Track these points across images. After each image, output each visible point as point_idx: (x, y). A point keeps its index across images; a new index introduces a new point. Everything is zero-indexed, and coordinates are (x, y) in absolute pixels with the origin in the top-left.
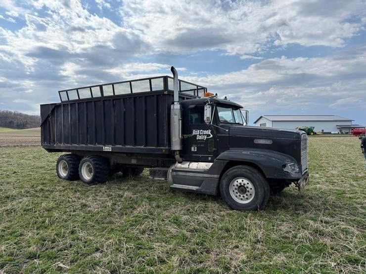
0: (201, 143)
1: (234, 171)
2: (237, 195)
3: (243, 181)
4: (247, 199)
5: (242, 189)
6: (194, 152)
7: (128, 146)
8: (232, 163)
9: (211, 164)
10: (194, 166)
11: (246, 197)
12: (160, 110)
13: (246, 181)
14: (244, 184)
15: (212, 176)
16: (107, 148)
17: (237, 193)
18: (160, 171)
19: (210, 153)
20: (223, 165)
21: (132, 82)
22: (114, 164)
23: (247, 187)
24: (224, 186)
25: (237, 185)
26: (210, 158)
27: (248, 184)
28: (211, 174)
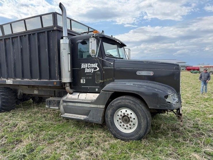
0: (89, 76)
1: (118, 101)
2: (121, 124)
3: (126, 111)
4: (130, 128)
5: (126, 119)
6: (83, 84)
7: (26, 80)
8: (116, 94)
9: (98, 94)
10: (83, 96)
11: (129, 126)
12: (51, 45)
13: (129, 112)
14: (128, 115)
15: (98, 106)
16: (9, 82)
17: (121, 123)
18: (55, 101)
19: (96, 85)
20: (108, 97)
21: (26, 20)
22: (20, 94)
23: (131, 117)
24: (109, 116)
25: (121, 115)
26: (97, 90)
27: (131, 114)
28: (97, 105)
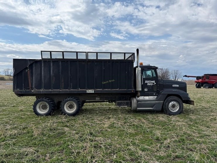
0: (149, 87)
1: (171, 98)
2: (171, 109)
3: (174, 102)
4: (176, 110)
5: (173, 106)
6: (146, 92)
7: (106, 90)
8: (169, 95)
9: (156, 97)
10: (147, 98)
11: (176, 108)
15: (160, 102)
16: (90, 91)
18: (124, 102)
19: (154, 91)
20: (165, 97)
23: (176, 105)
24: (167, 105)
26: (154, 94)
